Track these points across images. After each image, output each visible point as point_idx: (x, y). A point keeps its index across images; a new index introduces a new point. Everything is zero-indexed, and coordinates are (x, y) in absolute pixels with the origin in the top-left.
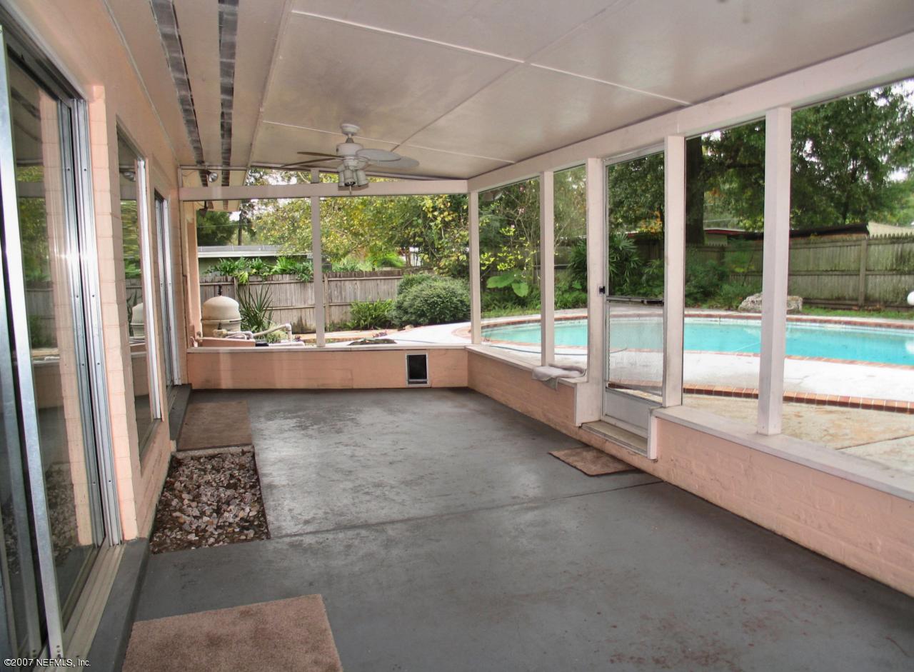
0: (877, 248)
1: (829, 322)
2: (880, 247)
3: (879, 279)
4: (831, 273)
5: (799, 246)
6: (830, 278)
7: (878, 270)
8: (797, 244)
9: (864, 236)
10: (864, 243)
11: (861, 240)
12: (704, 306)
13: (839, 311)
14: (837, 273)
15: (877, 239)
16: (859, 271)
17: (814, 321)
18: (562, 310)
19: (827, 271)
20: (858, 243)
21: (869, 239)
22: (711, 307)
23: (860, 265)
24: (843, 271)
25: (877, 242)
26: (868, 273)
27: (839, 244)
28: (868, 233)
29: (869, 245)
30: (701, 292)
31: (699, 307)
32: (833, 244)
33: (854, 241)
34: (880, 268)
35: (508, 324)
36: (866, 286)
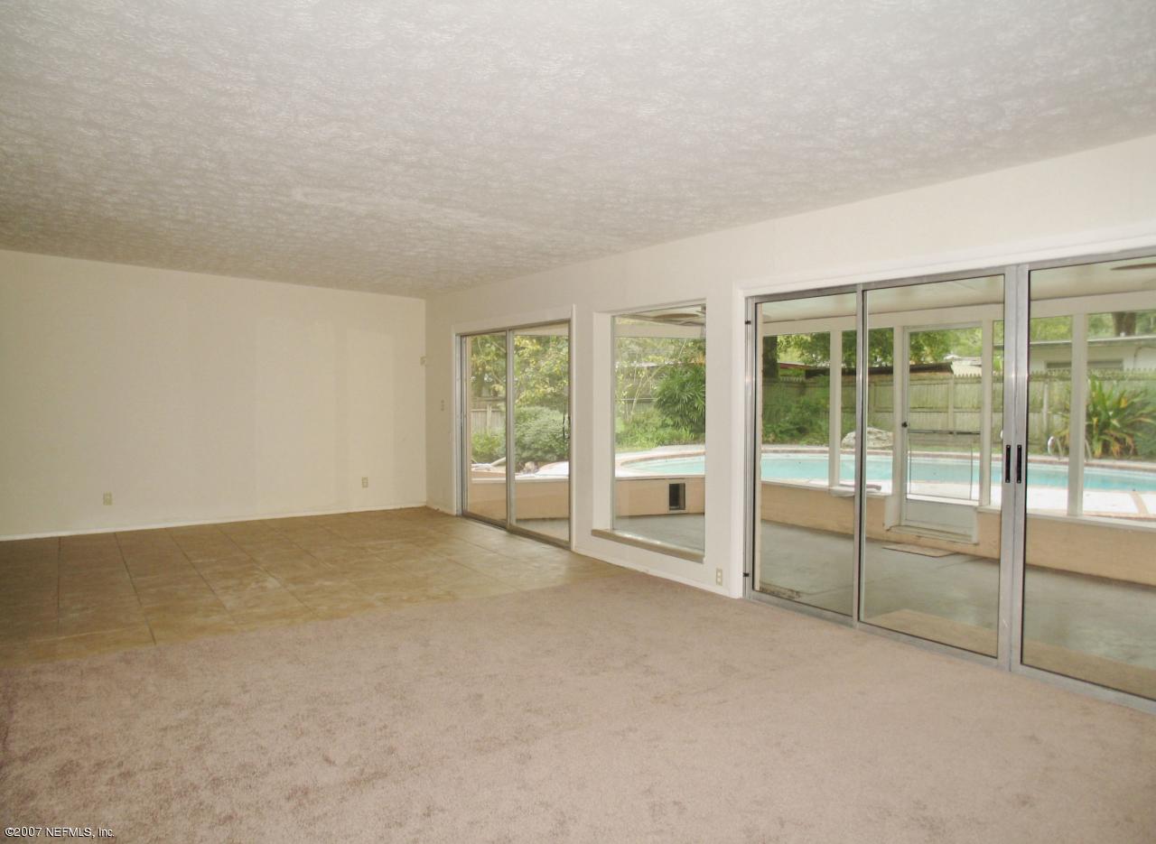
0: (963, 386)
1: (942, 456)
2: (967, 386)
3: (966, 417)
4: (919, 410)
5: (885, 383)
6: (917, 415)
7: (966, 408)
8: (882, 381)
9: (947, 375)
10: (952, 382)
11: (948, 379)
12: (802, 442)
13: (936, 447)
14: (925, 410)
15: (963, 378)
16: (947, 408)
17: (928, 456)
18: (660, 447)
19: (915, 408)
20: (945, 381)
21: (956, 378)
22: (810, 444)
23: (948, 401)
24: (931, 408)
25: (964, 381)
26: (956, 410)
27: (926, 382)
28: (952, 371)
29: (956, 383)
30: (797, 429)
31: (797, 443)
32: (920, 382)
33: (942, 380)
34: (967, 405)
35: (641, 460)
36: (955, 422)
